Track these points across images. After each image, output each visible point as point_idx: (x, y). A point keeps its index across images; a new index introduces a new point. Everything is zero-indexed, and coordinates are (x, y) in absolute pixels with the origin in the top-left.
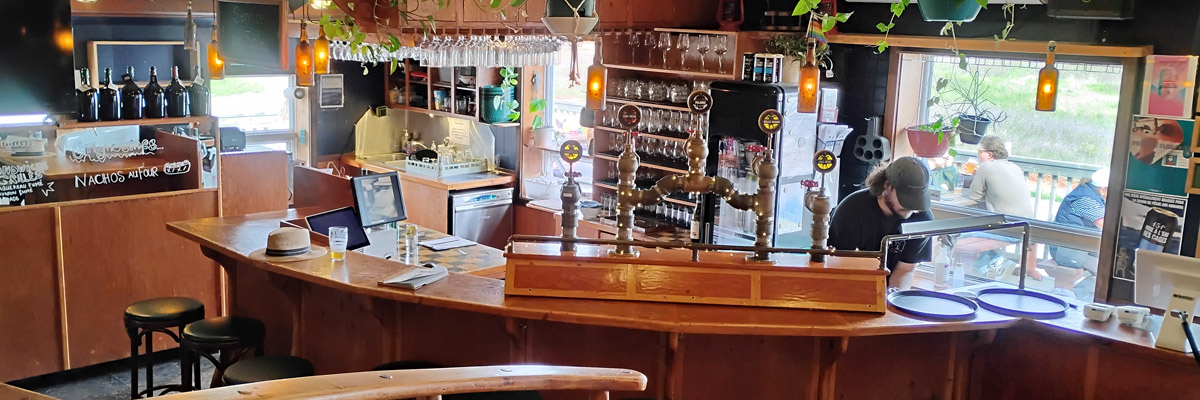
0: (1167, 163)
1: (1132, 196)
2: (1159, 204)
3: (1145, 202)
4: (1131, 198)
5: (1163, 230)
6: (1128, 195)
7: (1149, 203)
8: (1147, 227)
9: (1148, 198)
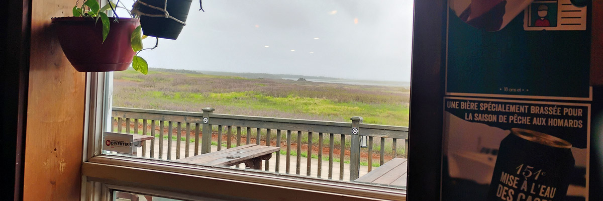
0: (536, 21)
1: (464, 106)
2: (526, 120)
3: (494, 118)
4: (460, 113)
5: (541, 181)
6: (454, 105)
7: (502, 119)
8: (504, 177)
9: (500, 108)
